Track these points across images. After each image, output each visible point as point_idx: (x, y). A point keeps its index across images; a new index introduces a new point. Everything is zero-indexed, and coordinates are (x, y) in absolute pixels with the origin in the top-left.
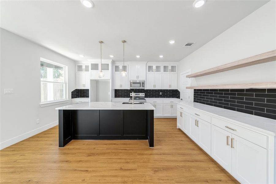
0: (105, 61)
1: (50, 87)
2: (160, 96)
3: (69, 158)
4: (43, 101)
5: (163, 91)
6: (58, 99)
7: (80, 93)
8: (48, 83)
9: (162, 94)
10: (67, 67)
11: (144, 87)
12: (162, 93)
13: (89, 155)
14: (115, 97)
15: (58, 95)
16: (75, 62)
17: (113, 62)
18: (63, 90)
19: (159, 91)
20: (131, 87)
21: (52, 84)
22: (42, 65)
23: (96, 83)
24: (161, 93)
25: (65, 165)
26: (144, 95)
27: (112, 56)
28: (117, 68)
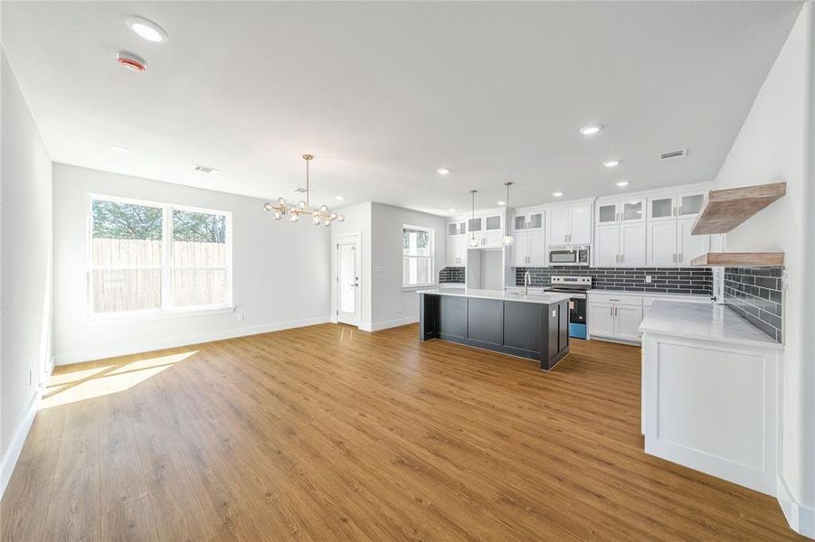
0: (492, 213)
1: (413, 264)
2: (644, 286)
3: (429, 350)
4: (405, 284)
5: (655, 273)
6: (423, 282)
7: (453, 275)
8: (411, 259)
9: (653, 282)
10: (433, 230)
11: (586, 261)
12: (653, 277)
13: (448, 353)
14: (517, 284)
15: (423, 278)
16: (445, 219)
17: (510, 211)
18: (427, 269)
19: (641, 272)
20: (551, 261)
21: (415, 259)
22: (405, 230)
23: (479, 255)
24: (648, 279)
25: (424, 354)
26: (590, 283)
27: (502, 203)
28: (520, 222)
